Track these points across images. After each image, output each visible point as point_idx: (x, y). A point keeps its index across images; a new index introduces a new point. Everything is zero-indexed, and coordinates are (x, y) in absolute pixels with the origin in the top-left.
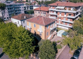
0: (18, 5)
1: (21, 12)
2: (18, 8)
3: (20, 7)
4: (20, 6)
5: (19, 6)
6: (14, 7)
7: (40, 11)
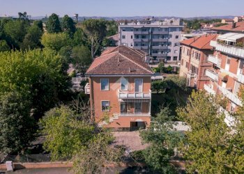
0: (164, 30)
1: (169, 47)
2: (163, 36)
3: (171, 36)
4: (170, 33)
5: (166, 33)
6: (152, 32)
7: (189, 48)
